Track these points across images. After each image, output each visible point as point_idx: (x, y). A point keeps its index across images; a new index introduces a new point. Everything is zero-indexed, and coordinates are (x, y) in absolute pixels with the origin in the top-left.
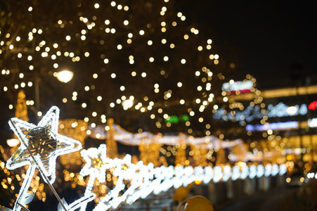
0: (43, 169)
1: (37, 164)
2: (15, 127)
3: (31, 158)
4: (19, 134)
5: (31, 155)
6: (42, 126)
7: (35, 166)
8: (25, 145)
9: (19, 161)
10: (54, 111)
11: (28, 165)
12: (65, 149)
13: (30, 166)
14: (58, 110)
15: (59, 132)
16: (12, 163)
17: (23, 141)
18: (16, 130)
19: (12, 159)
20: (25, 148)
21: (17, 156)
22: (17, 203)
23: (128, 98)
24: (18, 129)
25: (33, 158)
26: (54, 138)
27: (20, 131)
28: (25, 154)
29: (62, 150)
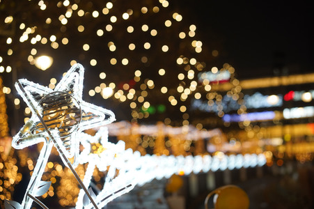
0: (63, 148)
1: (55, 142)
2: (24, 91)
3: (46, 134)
4: (29, 100)
5: (47, 129)
6: (61, 90)
7: (51, 144)
8: (38, 115)
9: (30, 138)
10: (77, 70)
11: (43, 143)
12: (93, 121)
13: (45, 144)
14: (82, 69)
15: (83, 99)
16: (21, 140)
17: (35, 110)
18: (26, 95)
19: (21, 135)
20: (39, 120)
21: (27, 130)
22: (28, 194)
23: (108, 86)
24: (28, 94)
25: (49, 133)
26: (78, 107)
27: (31, 97)
28: (38, 127)
29: (88, 122)
